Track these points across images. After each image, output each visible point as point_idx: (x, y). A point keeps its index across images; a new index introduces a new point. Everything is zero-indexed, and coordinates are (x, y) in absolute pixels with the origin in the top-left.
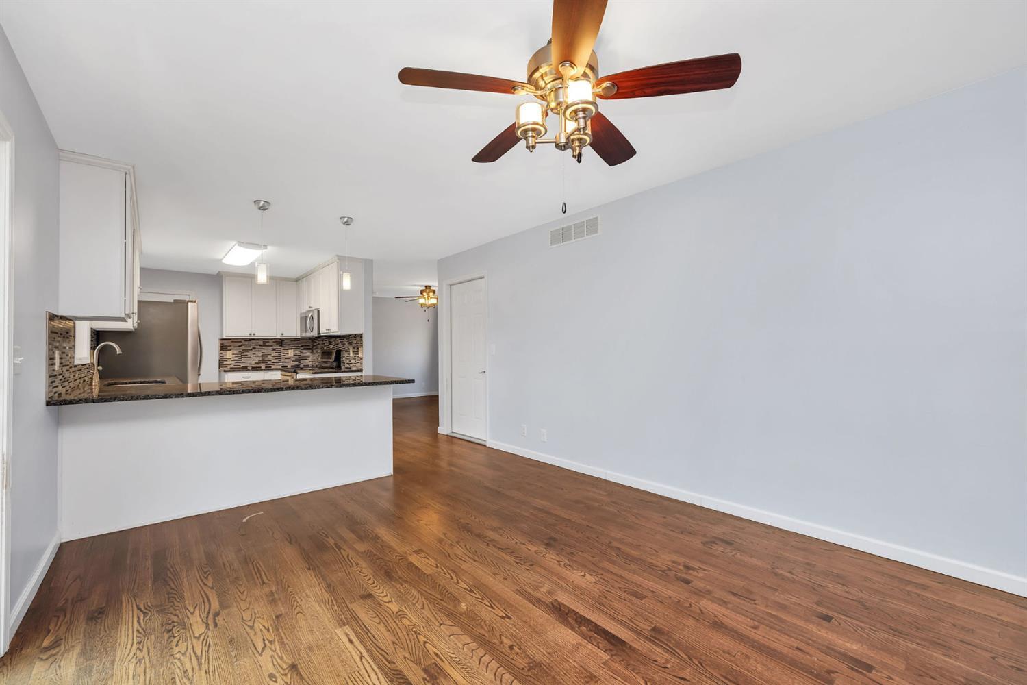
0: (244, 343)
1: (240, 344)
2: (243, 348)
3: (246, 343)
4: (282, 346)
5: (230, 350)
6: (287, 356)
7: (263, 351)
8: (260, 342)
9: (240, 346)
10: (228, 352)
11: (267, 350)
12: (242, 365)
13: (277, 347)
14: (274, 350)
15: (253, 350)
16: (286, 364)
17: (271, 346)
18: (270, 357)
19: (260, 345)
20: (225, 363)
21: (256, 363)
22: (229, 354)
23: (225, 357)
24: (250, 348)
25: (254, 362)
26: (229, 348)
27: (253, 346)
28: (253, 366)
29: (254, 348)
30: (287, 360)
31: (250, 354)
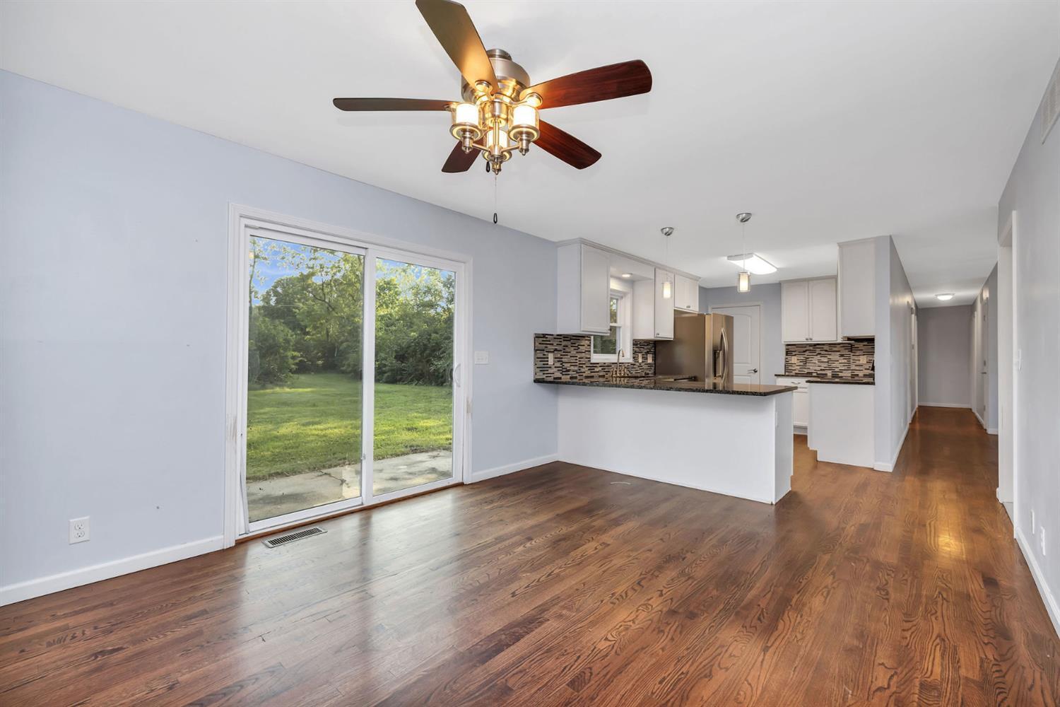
0: (808, 348)
1: (805, 349)
2: (807, 353)
3: (811, 348)
4: (851, 351)
5: (795, 355)
6: (858, 363)
7: (829, 357)
8: (826, 348)
9: (804, 352)
10: (793, 357)
11: (835, 356)
12: (806, 371)
13: (846, 352)
14: (842, 356)
15: (819, 356)
16: (856, 373)
17: (839, 351)
18: (836, 364)
19: (826, 351)
20: (790, 368)
21: (821, 370)
22: (794, 360)
23: (790, 362)
24: (815, 354)
25: (819, 368)
26: (794, 353)
27: (818, 351)
28: (819, 372)
29: (820, 354)
30: (857, 368)
31: (815, 359)
